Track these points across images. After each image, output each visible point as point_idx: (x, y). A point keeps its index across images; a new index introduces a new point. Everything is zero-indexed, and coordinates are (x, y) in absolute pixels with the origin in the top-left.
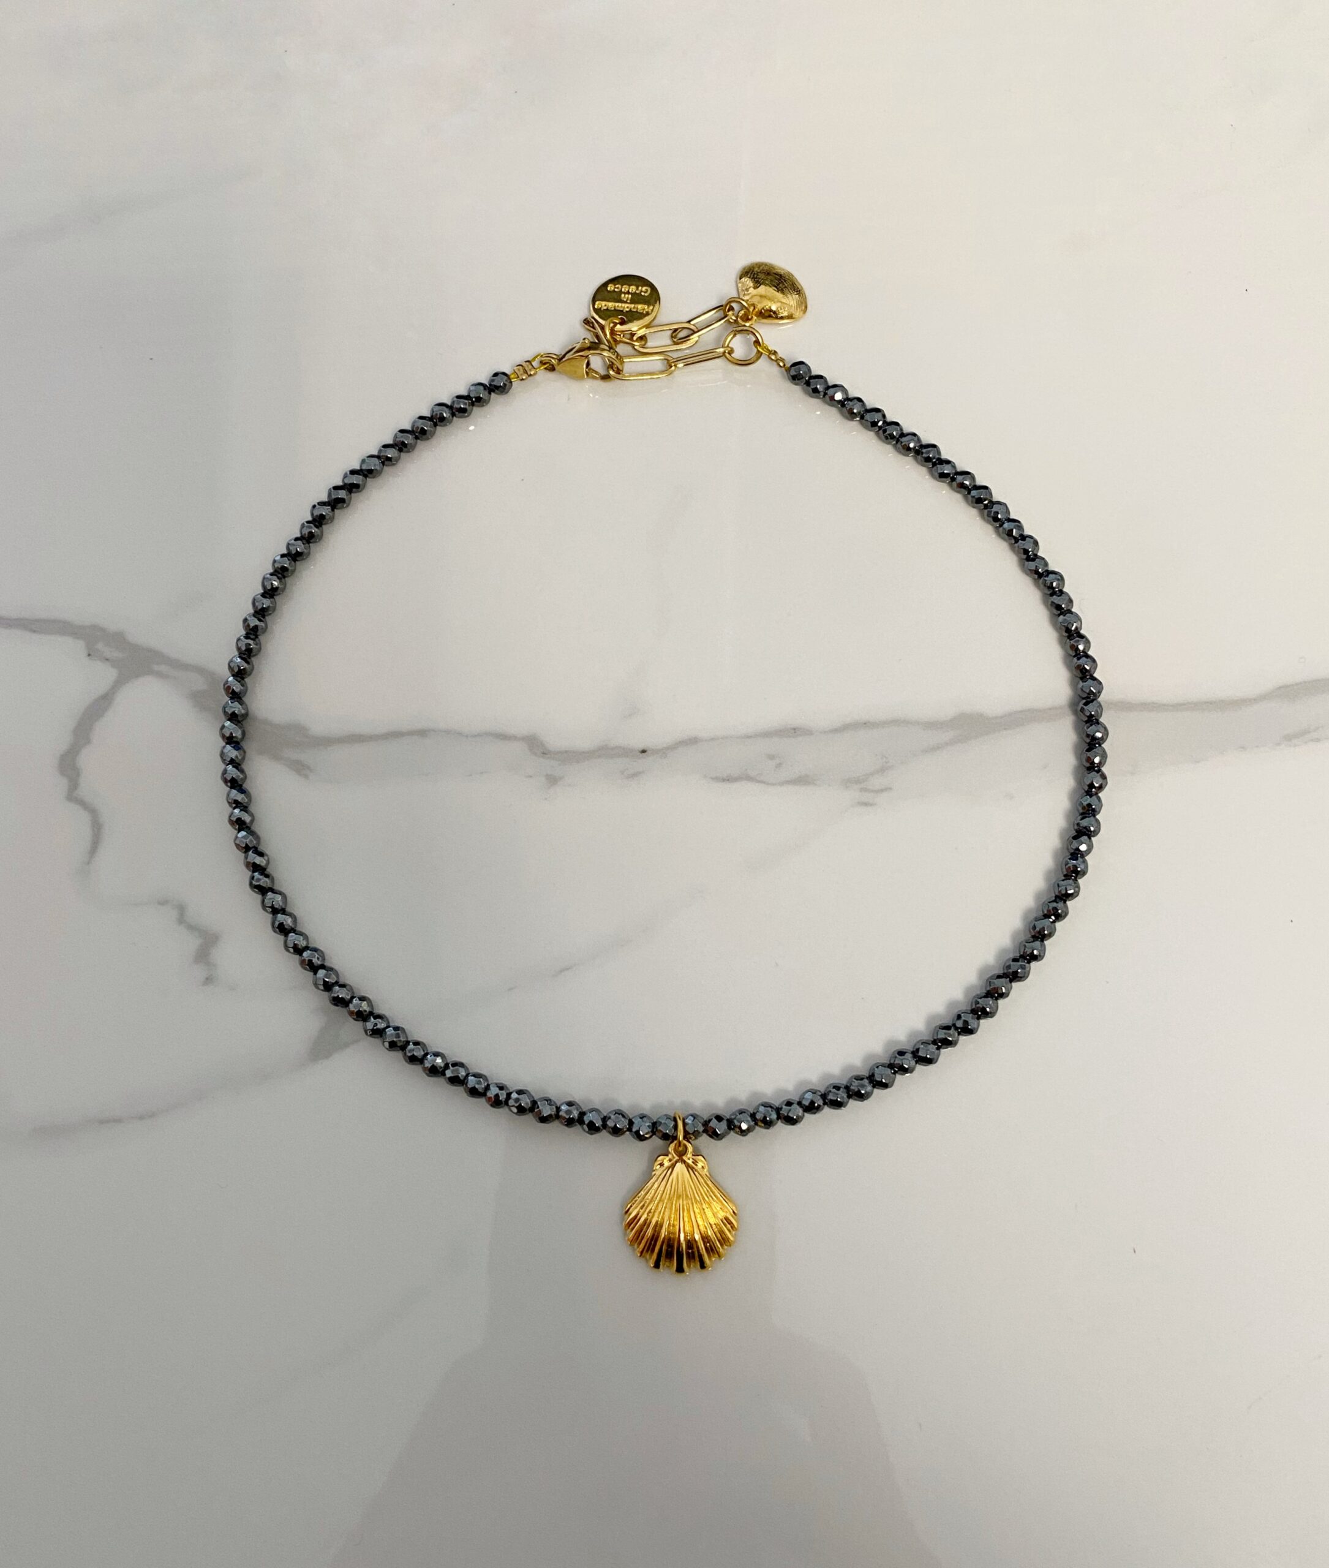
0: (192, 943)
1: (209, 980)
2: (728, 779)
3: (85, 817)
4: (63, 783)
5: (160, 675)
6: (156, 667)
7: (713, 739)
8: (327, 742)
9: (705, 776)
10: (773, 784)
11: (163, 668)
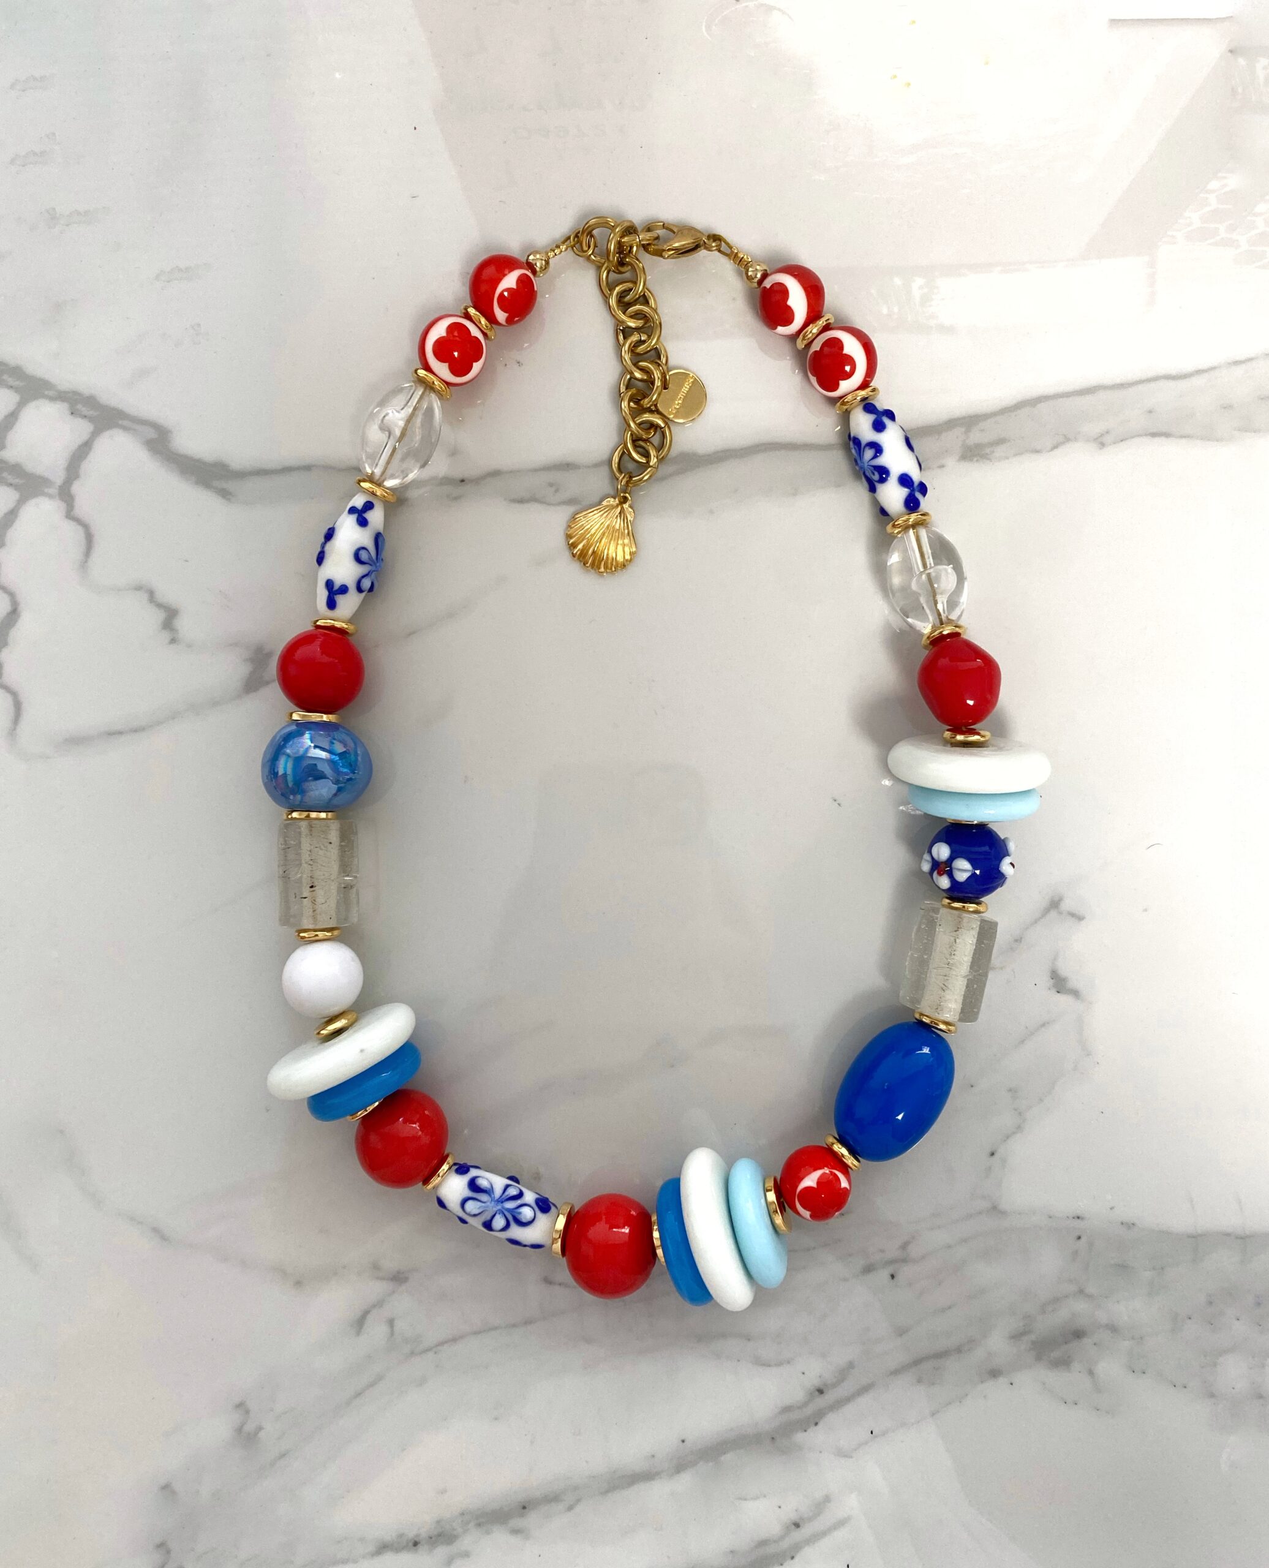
0: (161, 616)
1: (173, 641)
2: (521, 501)
3: (80, 530)
4: (63, 506)
5: (125, 429)
6: (120, 422)
7: (511, 472)
8: (241, 475)
9: (505, 499)
10: (553, 505)
11: (125, 423)
